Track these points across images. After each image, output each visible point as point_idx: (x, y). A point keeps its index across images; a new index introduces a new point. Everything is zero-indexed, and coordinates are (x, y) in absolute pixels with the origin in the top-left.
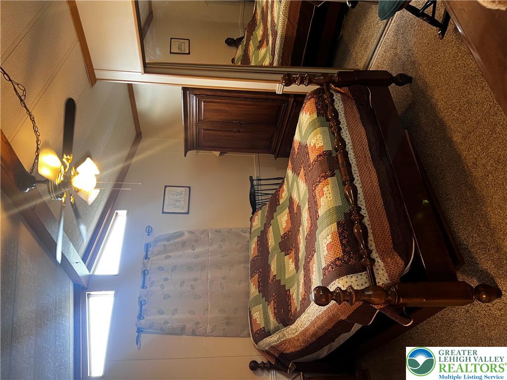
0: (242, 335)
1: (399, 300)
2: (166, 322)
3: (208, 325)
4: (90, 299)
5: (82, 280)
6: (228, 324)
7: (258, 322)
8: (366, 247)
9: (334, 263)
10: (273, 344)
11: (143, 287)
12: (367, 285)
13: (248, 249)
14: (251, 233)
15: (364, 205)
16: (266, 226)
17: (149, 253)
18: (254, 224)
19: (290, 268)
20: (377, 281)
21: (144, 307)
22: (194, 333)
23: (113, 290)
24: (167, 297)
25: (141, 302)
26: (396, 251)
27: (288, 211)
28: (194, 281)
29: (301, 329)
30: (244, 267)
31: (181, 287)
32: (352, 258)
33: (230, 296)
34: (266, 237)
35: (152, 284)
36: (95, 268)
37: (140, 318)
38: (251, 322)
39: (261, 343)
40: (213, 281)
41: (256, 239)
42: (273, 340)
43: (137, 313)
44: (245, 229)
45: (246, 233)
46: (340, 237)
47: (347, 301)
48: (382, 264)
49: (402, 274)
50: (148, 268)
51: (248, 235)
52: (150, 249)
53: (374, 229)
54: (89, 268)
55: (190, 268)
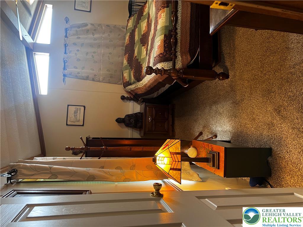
0: (118, 83)
1: (183, 75)
2: (79, 73)
3: (101, 77)
4: (36, 56)
5: (30, 46)
6: (111, 77)
7: (126, 78)
8: (175, 49)
9: (159, 55)
10: (132, 89)
11: (65, 53)
12: (171, 68)
13: (125, 39)
14: (126, 30)
15: (180, 27)
16: (135, 27)
17: (68, 34)
18: (129, 25)
19: (144, 53)
20: (176, 66)
21: (66, 64)
22: (93, 80)
23: (48, 53)
24: (78, 60)
25: (64, 61)
26: (189, 52)
27: (147, 21)
28: (94, 53)
29: (144, 84)
30: (121, 49)
31: (86, 55)
32: (167, 54)
33: (113, 64)
34: (134, 34)
35: (70, 52)
36: (36, 39)
37: (64, 69)
38: (123, 78)
39: (127, 88)
40: (104, 54)
41: (129, 34)
42: (132, 87)
43: (63, 67)
44: (124, 26)
45: (124, 29)
46: (164, 43)
47: (160, 74)
48: (180, 59)
49: (188, 64)
50: (67, 43)
51: (125, 30)
52: (68, 32)
53: (181, 41)
54: (33, 38)
55: (91, 46)
